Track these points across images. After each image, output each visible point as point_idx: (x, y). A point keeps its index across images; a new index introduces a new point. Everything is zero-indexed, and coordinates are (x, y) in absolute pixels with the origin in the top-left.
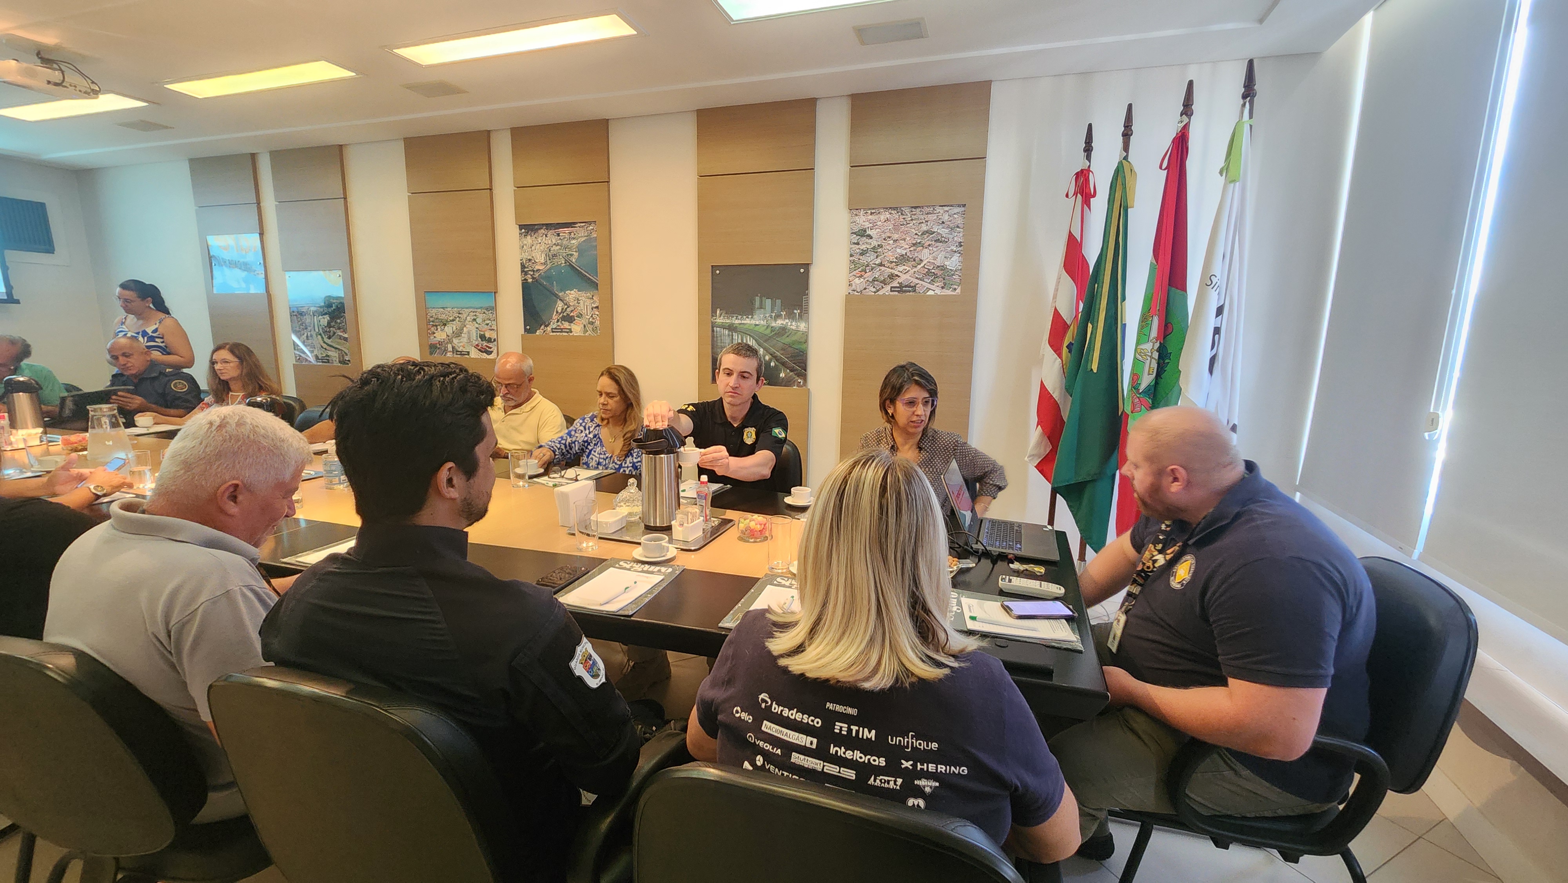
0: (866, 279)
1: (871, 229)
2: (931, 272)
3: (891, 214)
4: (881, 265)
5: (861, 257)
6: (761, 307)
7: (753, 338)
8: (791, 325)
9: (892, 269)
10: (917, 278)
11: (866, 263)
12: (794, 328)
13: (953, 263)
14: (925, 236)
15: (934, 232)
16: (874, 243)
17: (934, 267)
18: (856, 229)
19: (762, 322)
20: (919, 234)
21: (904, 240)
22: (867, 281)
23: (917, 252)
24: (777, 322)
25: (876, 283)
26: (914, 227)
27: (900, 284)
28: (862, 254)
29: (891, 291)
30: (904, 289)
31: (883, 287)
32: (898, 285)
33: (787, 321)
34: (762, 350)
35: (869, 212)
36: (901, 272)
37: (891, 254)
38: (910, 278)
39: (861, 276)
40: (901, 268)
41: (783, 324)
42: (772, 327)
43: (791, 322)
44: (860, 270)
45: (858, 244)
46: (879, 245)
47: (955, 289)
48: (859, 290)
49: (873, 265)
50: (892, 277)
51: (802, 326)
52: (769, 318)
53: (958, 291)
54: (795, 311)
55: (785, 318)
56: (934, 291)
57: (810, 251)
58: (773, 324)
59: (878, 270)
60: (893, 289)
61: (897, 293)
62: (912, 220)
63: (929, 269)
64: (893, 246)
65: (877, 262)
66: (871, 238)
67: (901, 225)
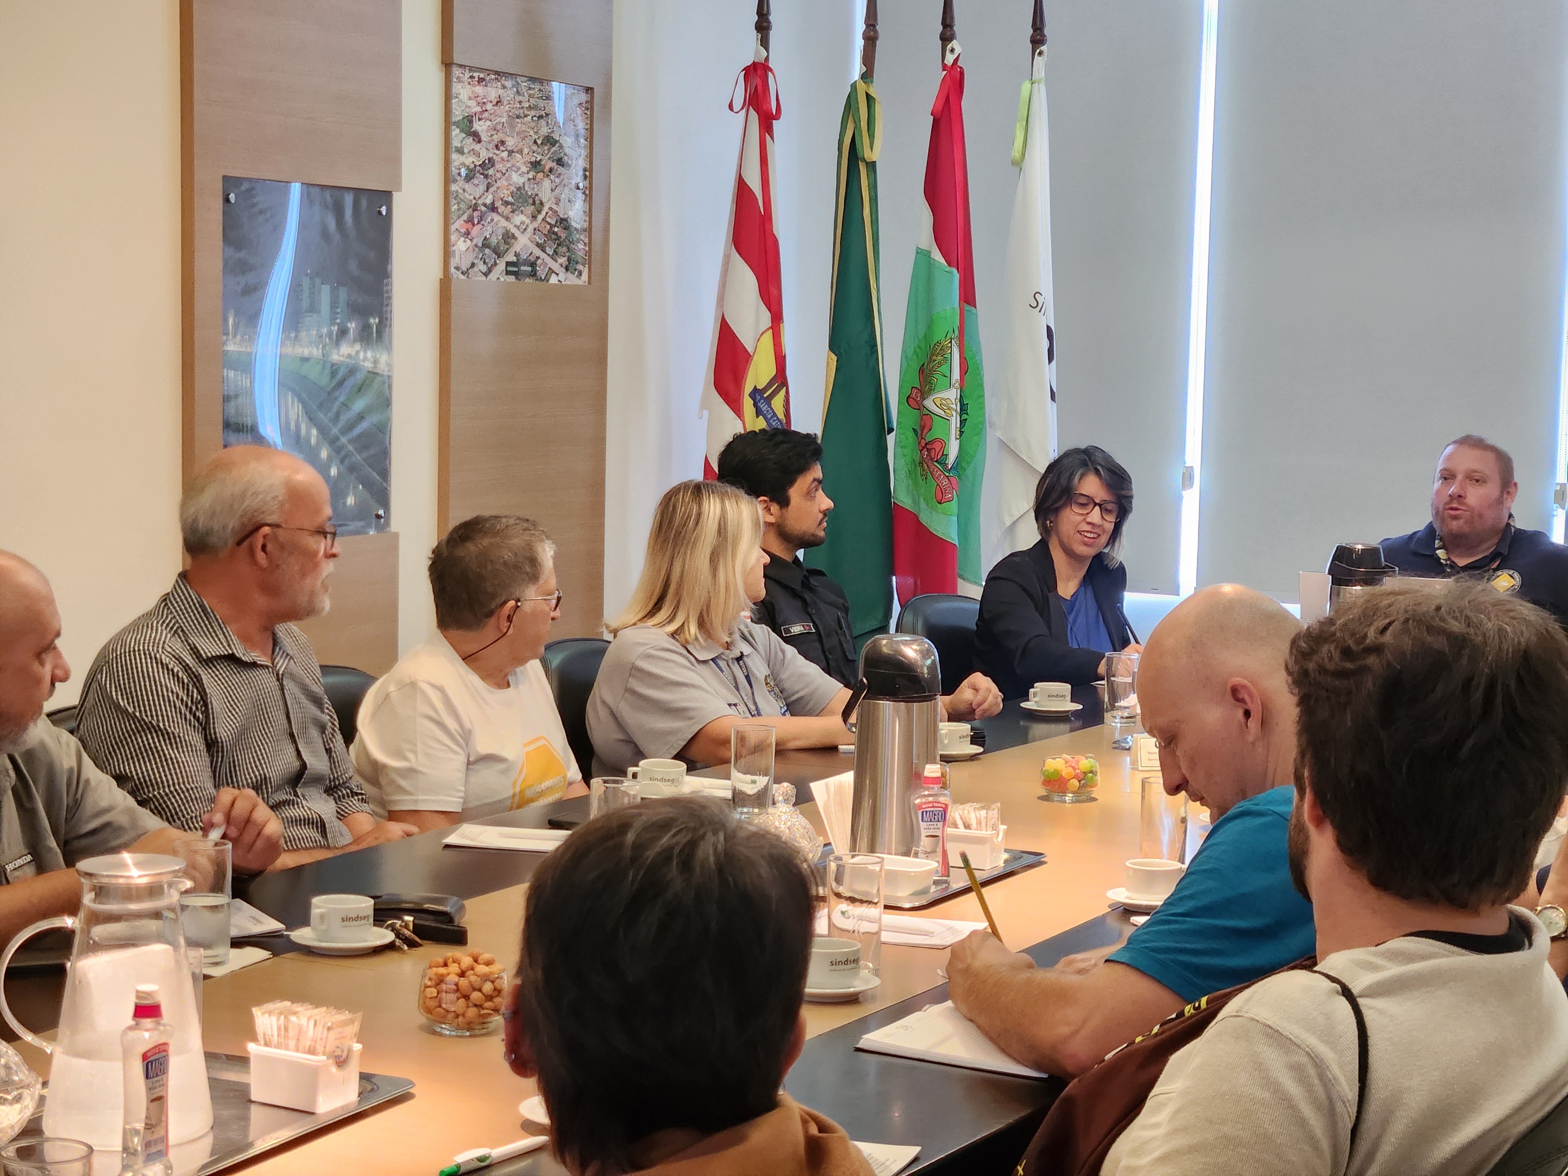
0: (475, 242)
1: (480, 120)
2: (555, 233)
3: (504, 87)
4: (493, 208)
5: (467, 186)
6: (313, 309)
7: (301, 400)
8: (365, 359)
9: (507, 219)
10: (538, 245)
11: (474, 202)
12: (368, 365)
13: (576, 213)
14: (546, 148)
15: (556, 142)
16: (484, 155)
17: (557, 221)
18: (458, 114)
19: (315, 351)
20: (539, 142)
21: (521, 152)
22: (476, 246)
23: (537, 184)
24: (341, 353)
25: (487, 251)
26: (533, 124)
27: (517, 255)
28: (469, 178)
29: (508, 273)
30: (522, 268)
31: (496, 264)
32: (515, 259)
33: (357, 347)
34: (314, 432)
35: (476, 75)
36: (519, 229)
37: (505, 183)
38: (529, 244)
39: (467, 233)
40: (519, 219)
41: (349, 356)
42: (333, 365)
43: (365, 351)
44: (465, 217)
45: (460, 151)
46: (490, 159)
47: (580, 273)
48: (465, 269)
49: (483, 209)
50: (509, 237)
51: (383, 358)
52: (327, 340)
53: (585, 276)
54: (372, 321)
55: (355, 341)
56: (557, 274)
57: (394, 160)
58: (335, 357)
59: (489, 219)
60: (510, 269)
61: (512, 278)
62: (530, 108)
63: (551, 226)
64: (509, 165)
65: (488, 201)
66: (480, 141)
67: (518, 117)
